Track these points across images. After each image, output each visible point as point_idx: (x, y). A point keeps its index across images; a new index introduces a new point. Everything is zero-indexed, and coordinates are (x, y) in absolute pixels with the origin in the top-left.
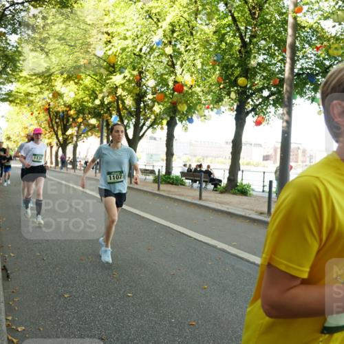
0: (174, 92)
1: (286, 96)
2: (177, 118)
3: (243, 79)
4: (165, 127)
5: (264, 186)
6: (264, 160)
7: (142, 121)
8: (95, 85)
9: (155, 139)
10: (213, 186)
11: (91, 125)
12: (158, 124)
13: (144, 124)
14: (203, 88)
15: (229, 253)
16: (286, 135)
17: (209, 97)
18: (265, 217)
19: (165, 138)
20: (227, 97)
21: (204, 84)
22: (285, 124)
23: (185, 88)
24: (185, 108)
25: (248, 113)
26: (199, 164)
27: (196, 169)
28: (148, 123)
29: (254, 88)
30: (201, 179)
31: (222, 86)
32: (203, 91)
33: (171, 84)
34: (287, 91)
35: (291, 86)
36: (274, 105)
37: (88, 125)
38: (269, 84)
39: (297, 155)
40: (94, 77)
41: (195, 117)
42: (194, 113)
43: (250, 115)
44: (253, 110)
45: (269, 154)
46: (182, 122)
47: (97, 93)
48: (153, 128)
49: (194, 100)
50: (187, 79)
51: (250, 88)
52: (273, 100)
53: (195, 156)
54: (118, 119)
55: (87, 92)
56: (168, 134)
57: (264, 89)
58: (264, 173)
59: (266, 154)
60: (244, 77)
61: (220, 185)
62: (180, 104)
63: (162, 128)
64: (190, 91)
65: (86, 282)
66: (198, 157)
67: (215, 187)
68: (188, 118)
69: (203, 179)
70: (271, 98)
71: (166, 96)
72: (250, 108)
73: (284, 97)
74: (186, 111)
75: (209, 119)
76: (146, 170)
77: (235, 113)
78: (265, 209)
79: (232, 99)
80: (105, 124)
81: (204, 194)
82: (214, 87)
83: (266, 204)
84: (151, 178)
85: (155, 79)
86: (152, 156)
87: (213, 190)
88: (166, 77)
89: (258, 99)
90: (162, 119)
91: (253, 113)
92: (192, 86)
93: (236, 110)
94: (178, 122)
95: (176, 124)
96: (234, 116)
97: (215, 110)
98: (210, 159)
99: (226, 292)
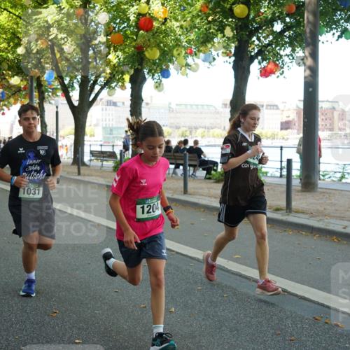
0: (139, 30)
1: (308, 31)
2: (145, 70)
3: (242, 6)
4: (128, 85)
5: (281, 169)
6: (281, 129)
7: (93, 78)
8: (17, 24)
9: (115, 104)
10: (205, 172)
11: (14, 86)
12: (118, 81)
13: (95, 82)
14: (182, 22)
15: (228, 271)
16: (311, 90)
17: (193, 36)
18: (283, 215)
19: (128, 103)
20: (220, 36)
21: (184, 17)
22: (308, 72)
23: (156, 24)
24: (157, 54)
25: (252, 59)
26: (183, 139)
27: (177, 147)
28: (101, 80)
29: (258, 19)
30: (185, 162)
31: (210, 18)
32: (181, 27)
33: (132, 18)
34: (308, 22)
35: (314, 14)
36: (291, 44)
37: (10, 87)
38: (281, 13)
39: (332, 119)
40: (13, 11)
41: (172, 68)
42: (171, 61)
43: (256, 61)
44: (260, 53)
45: (290, 119)
46: (153, 75)
47: (20, 36)
48: (110, 87)
49: (170, 41)
50: (157, 9)
51: (254, 20)
52: (290, 37)
53: (178, 128)
54: (55, 75)
55: (4, 36)
56: (132, 96)
57: (276, 21)
58: (281, 148)
59: (285, 119)
60: (243, 3)
61: (216, 170)
62: (148, 49)
63: (123, 87)
64: (163, 27)
65: (11, 326)
66: (183, 129)
67: (209, 173)
68: (161, 69)
69: (188, 163)
70: (287, 34)
71: (126, 37)
72: (256, 51)
73: (305, 31)
74: (159, 59)
75: (195, 71)
76: (102, 152)
77: (233, 58)
78: (283, 203)
79: (228, 38)
80: (35, 85)
81: (191, 185)
82: (198, 21)
83: (284, 196)
84: (110, 164)
85: (109, 12)
86: (111, 130)
87: (206, 178)
88: (126, 7)
89: (268, 36)
90: (123, 73)
91: (260, 58)
92: (166, 19)
93: (234, 55)
94: (147, 76)
95: (145, 79)
96: (232, 64)
97: (202, 55)
98: (200, 131)
99: (223, 329)
